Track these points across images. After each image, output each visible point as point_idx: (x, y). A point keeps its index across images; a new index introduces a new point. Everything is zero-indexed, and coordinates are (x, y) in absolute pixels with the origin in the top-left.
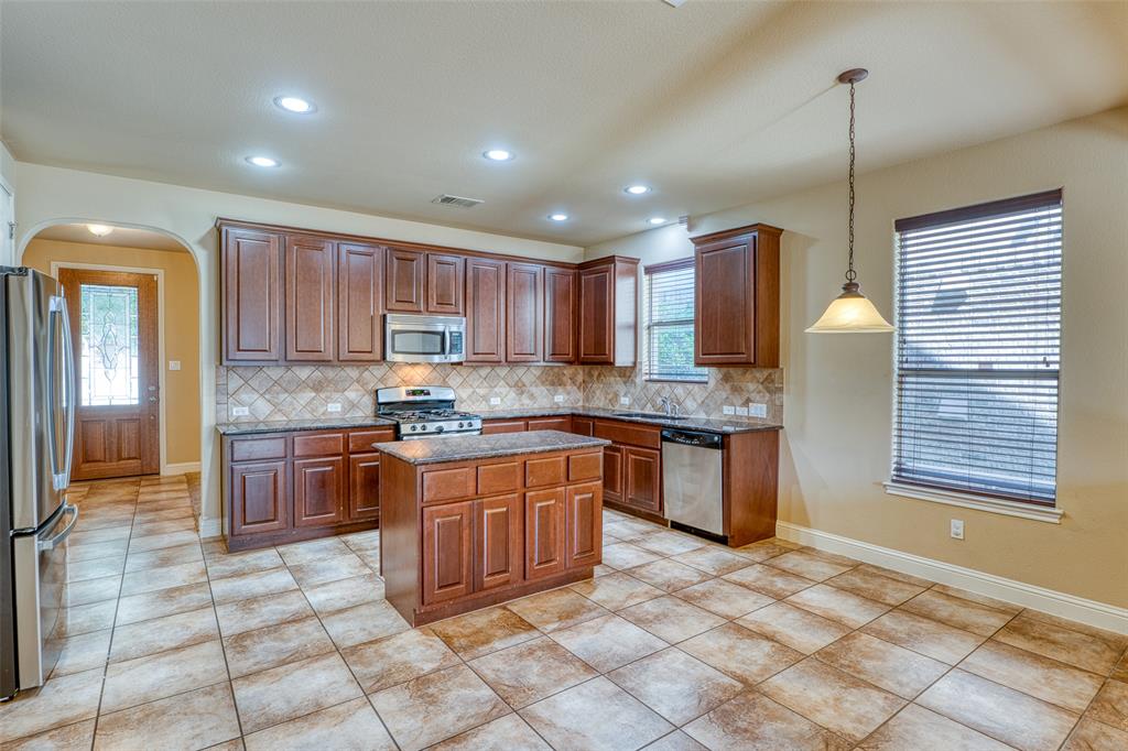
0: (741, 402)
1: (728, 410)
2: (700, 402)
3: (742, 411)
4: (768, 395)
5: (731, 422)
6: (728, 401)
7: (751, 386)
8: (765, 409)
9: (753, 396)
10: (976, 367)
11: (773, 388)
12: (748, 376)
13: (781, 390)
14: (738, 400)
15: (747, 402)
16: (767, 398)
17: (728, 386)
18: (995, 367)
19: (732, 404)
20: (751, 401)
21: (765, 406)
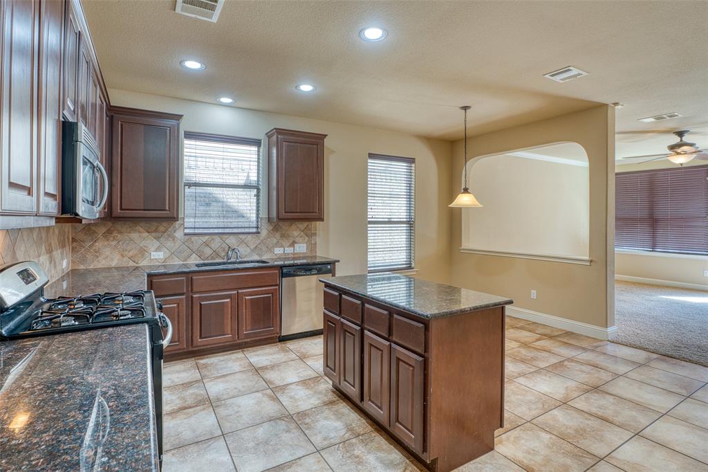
0: (288, 244)
1: (278, 251)
2: (252, 248)
3: (289, 250)
4: (307, 238)
5: (280, 258)
6: (277, 245)
7: (296, 233)
8: (305, 247)
9: (297, 240)
10: (387, 220)
11: (310, 234)
12: (294, 227)
13: (315, 234)
14: (286, 243)
15: (293, 244)
16: (306, 240)
17: (278, 235)
18: (392, 220)
19: (282, 246)
20: (296, 243)
21: (305, 245)
